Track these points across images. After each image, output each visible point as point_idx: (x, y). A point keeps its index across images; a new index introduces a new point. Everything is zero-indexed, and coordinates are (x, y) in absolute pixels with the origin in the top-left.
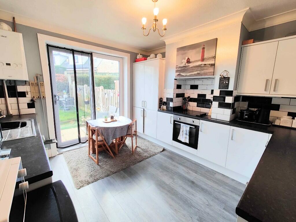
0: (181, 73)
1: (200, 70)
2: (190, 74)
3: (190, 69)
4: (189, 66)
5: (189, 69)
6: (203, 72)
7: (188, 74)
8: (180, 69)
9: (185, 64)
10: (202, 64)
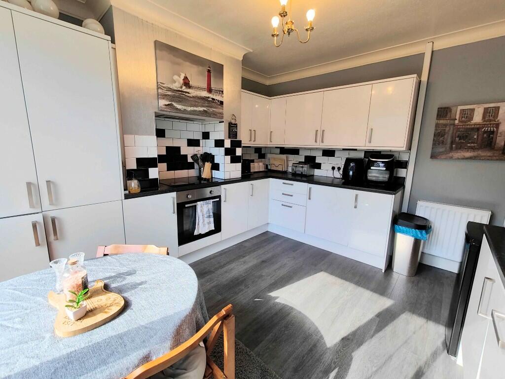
0: (173, 103)
1: (207, 106)
2: (192, 108)
3: (192, 99)
4: (188, 93)
5: (189, 98)
6: (211, 110)
7: (189, 109)
8: (169, 93)
9: (181, 87)
10: (209, 97)
